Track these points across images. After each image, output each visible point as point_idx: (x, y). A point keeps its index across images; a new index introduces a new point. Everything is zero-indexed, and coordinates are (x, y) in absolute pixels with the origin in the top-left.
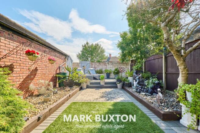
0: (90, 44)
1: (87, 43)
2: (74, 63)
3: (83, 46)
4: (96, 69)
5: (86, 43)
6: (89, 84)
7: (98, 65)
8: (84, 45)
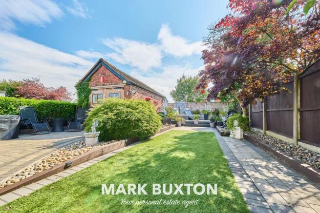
0: (187, 78)
1: (184, 77)
2: (169, 104)
3: (178, 81)
4: (192, 110)
5: (182, 77)
6: (184, 123)
7: (194, 106)
8: (179, 79)
